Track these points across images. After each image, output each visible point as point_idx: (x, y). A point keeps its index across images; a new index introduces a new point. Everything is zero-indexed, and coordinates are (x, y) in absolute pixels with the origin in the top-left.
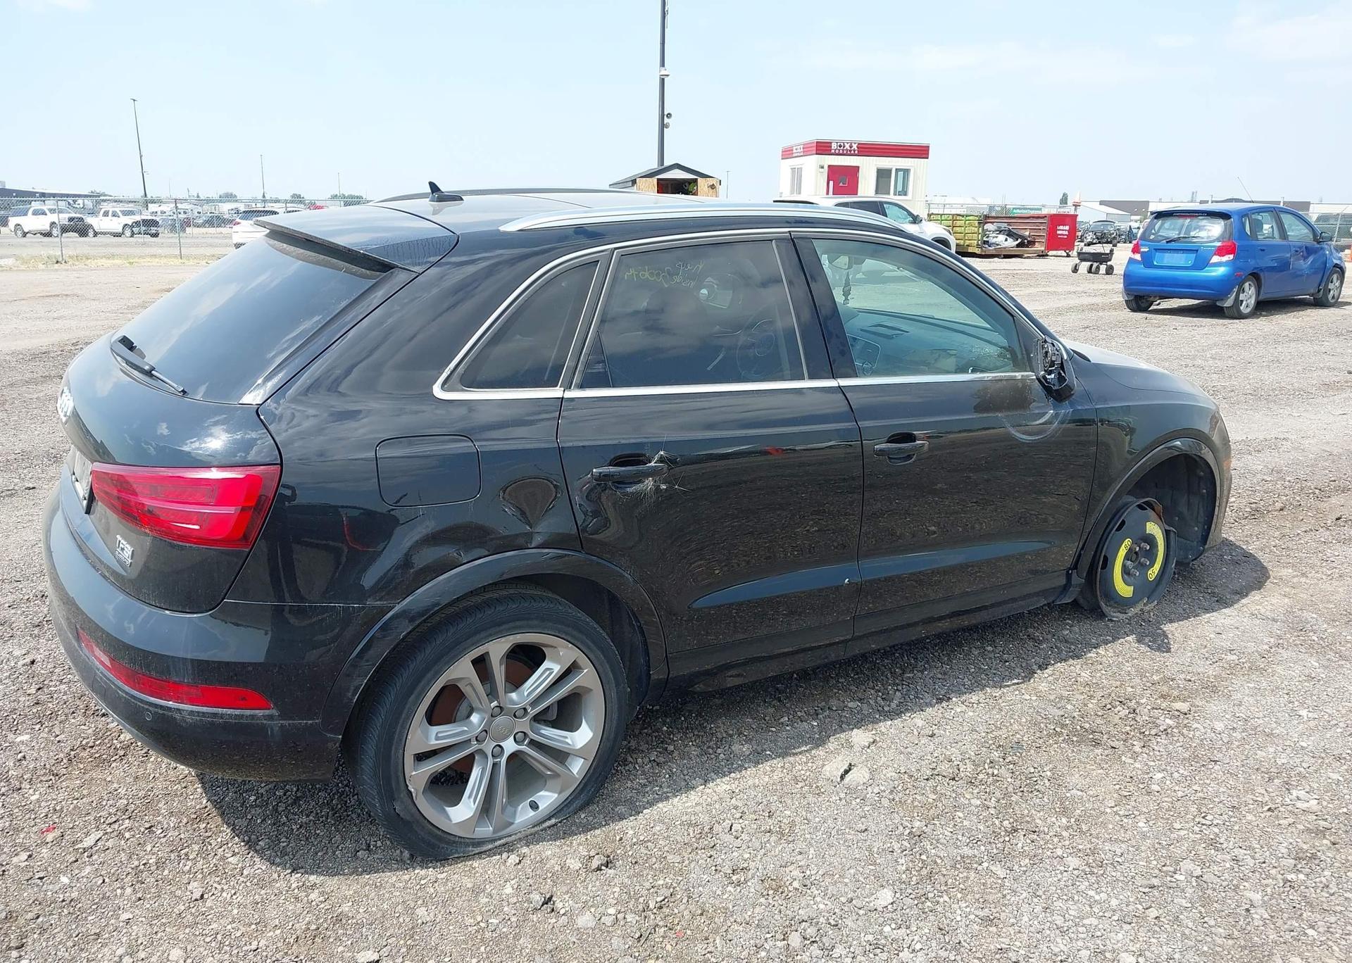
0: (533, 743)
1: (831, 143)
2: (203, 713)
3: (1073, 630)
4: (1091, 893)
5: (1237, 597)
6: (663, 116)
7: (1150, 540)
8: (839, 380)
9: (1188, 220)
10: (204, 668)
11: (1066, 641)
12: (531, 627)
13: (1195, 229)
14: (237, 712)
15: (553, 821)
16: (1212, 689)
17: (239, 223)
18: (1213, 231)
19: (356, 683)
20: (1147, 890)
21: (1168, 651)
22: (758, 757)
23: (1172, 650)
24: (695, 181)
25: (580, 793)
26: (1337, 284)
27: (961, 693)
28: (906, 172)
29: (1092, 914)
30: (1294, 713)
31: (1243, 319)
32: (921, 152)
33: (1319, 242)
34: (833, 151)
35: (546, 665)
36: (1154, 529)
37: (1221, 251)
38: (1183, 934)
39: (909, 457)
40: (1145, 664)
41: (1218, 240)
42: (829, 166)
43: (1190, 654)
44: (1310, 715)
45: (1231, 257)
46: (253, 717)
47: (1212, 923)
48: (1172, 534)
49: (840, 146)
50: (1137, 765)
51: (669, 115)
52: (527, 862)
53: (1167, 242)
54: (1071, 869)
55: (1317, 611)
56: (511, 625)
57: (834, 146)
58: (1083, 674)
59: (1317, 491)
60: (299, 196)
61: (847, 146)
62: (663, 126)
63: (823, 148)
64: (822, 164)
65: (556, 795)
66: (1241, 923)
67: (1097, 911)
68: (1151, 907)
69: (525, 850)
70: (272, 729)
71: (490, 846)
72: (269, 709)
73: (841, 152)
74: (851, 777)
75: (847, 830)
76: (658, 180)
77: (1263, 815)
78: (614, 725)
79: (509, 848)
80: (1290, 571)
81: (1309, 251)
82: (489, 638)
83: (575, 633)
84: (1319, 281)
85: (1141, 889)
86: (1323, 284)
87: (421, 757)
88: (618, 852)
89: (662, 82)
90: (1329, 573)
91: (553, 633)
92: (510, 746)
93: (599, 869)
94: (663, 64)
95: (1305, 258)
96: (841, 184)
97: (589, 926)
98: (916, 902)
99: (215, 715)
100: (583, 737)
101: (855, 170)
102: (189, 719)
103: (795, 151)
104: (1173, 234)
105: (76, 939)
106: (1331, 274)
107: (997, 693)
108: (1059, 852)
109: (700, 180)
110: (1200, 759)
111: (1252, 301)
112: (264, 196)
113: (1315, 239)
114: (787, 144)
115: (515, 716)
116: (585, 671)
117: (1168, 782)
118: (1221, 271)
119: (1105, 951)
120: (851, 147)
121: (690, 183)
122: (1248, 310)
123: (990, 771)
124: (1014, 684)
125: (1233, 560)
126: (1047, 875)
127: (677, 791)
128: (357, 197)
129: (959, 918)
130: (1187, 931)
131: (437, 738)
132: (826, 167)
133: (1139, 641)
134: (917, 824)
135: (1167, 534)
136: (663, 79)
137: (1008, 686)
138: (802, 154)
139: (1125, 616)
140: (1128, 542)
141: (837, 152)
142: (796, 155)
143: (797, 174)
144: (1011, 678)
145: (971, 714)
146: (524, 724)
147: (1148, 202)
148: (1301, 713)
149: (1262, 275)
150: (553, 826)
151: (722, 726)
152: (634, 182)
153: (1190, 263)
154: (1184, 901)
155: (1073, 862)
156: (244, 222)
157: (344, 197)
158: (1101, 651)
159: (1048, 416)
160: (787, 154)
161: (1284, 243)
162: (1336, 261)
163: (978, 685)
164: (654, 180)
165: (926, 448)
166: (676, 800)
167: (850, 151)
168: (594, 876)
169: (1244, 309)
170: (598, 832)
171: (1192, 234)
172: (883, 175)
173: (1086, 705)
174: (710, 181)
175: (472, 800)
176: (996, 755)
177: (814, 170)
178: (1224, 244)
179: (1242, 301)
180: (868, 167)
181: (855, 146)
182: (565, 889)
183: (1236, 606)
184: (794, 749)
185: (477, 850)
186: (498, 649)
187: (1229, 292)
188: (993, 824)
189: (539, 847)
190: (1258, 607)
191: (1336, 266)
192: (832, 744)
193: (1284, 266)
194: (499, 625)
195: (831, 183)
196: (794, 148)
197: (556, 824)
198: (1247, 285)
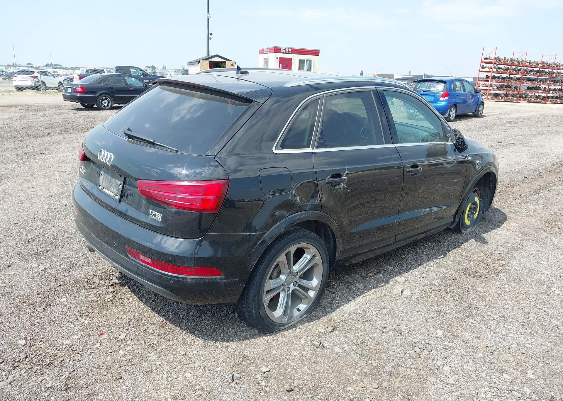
0: (299, 286)
1: (280, 48)
2: (196, 279)
3: (452, 238)
4: (506, 326)
5: (500, 224)
6: (209, 34)
7: (475, 203)
8: (395, 145)
9: (429, 83)
10: (198, 260)
11: (452, 242)
12: (303, 241)
13: (432, 87)
14: (210, 277)
15: (306, 315)
16: (508, 256)
17: (16, 76)
18: (440, 88)
19: (252, 263)
20: (523, 324)
21: (487, 244)
22: (367, 288)
23: (489, 243)
24: (225, 62)
25: (313, 305)
26: (482, 109)
27: (426, 262)
28: (310, 61)
29: (510, 333)
30: (539, 263)
31: (451, 122)
32: (316, 53)
33: (476, 93)
34: (281, 52)
35: (305, 255)
36: (477, 200)
37: (443, 96)
38: (542, 337)
39: (416, 174)
40: (482, 248)
41: (442, 91)
42: (280, 58)
43: (495, 244)
44: (545, 263)
45: (447, 98)
46: (215, 279)
47: (549, 332)
48: (481, 201)
49: (284, 50)
50: (498, 283)
51: (211, 34)
52: (303, 330)
53: (424, 92)
54: (495, 319)
55: (528, 228)
56: (299, 240)
57: (282, 49)
58: (463, 253)
59: (509, 186)
60: (31, 64)
61: (287, 50)
62: (209, 39)
63: (277, 50)
64: (277, 57)
65: (306, 305)
66: (557, 331)
67: (511, 332)
68: (527, 329)
69: (301, 327)
70: (221, 284)
71: (287, 326)
72: (221, 276)
73: (285, 52)
74: (405, 293)
75: (413, 312)
76: (209, 61)
77: (547, 297)
78: (325, 278)
79: (294, 326)
80: (513, 214)
81: (473, 96)
82: (291, 245)
83: (316, 243)
84: (476, 108)
85: (521, 323)
86: (477, 109)
87: (268, 292)
88: (336, 325)
89: (208, 20)
90: (527, 214)
91: (310, 243)
92: (292, 287)
93: (331, 331)
94: (208, 12)
95: (471, 99)
96: (285, 66)
97: (340, 351)
98: (451, 334)
99: (201, 279)
100: (315, 282)
101: (290, 60)
102: (190, 281)
103: (265, 51)
104: (424, 89)
105: (143, 373)
106: (480, 105)
107: (438, 261)
108: (489, 313)
109: (227, 62)
110: (517, 279)
111: (454, 115)
112: (13, 64)
113: (475, 92)
114: (262, 48)
115: (294, 276)
116: (318, 257)
117: (511, 288)
118: (443, 103)
119: (520, 344)
120: (288, 50)
121: (222, 63)
122: (453, 118)
123: (451, 288)
124: (442, 258)
125: (492, 211)
126: (489, 321)
127: (345, 302)
128: (59, 65)
129: (468, 338)
130: (542, 335)
131: (273, 285)
132: (279, 58)
133: (476, 241)
134: (436, 308)
135: (480, 201)
136: (208, 19)
137: (440, 258)
138: (268, 52)
139: (467, 232)
140: (470, 205)
141: (283, 52)
142: (266, 52)
143: (266, 61)
144: (439, 256)
145: (433, 269)
146: (296, 278)
147: (394, 75)
148: (541, 262)
149: (457, 105)
150: (306, 317)
151: (348, 278)
152: (199, 62)
153: (432, 100)
154: (536, 326)
155: (495, 317)
156: (18, 76)
157: (52, 65)
158: (465, 244)
159: (454, 157)
160: (262, 52)
161: (465, 93)
162: (482, 100)
163: (429, 259)
164: (207, 62)
165: (421, 170)
166: (347, 305)
167: (288, 52)
168: (331, 334)
169: (452, 118)
170: (323, 318)
171: (432, 89)
172: (301, 62)
173: (470, 264)
174: (231, 63)
175: (281, 308)
176: (450, 282)
177: (273, 60)
178: (445, 93)
179: (451, 115)
180: (296, 59)
181: (290, 50)
182: (324, 339)
183: (501, 227)
184: (379, 285)
185: (283, 328)
186: (292, 249)
187: (447, 111)
188: (462, 306)
189: (306, 325)
190: (509, 227)
191: (482, 102)
192: (391, 282)
193: (465, 102)
194: (295, 240)
195: (281, 65)
196: (265, 50)
197: (307, 317)
198: (452, 109)
